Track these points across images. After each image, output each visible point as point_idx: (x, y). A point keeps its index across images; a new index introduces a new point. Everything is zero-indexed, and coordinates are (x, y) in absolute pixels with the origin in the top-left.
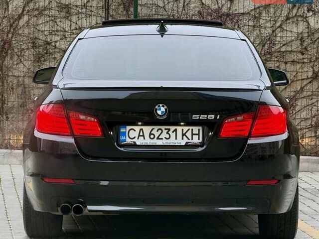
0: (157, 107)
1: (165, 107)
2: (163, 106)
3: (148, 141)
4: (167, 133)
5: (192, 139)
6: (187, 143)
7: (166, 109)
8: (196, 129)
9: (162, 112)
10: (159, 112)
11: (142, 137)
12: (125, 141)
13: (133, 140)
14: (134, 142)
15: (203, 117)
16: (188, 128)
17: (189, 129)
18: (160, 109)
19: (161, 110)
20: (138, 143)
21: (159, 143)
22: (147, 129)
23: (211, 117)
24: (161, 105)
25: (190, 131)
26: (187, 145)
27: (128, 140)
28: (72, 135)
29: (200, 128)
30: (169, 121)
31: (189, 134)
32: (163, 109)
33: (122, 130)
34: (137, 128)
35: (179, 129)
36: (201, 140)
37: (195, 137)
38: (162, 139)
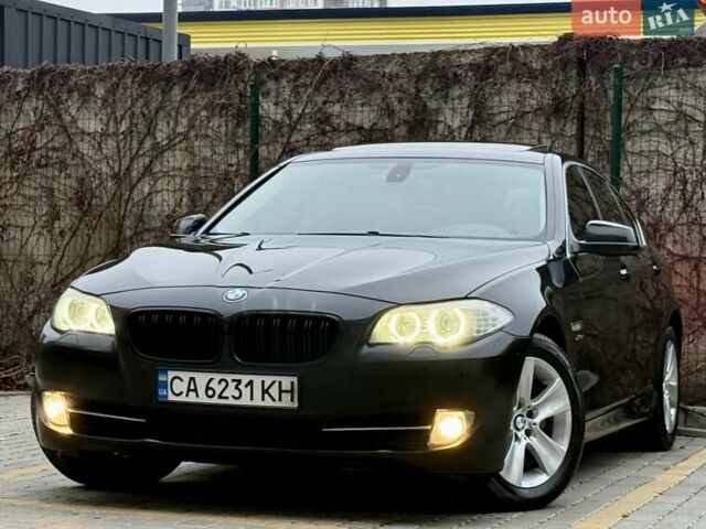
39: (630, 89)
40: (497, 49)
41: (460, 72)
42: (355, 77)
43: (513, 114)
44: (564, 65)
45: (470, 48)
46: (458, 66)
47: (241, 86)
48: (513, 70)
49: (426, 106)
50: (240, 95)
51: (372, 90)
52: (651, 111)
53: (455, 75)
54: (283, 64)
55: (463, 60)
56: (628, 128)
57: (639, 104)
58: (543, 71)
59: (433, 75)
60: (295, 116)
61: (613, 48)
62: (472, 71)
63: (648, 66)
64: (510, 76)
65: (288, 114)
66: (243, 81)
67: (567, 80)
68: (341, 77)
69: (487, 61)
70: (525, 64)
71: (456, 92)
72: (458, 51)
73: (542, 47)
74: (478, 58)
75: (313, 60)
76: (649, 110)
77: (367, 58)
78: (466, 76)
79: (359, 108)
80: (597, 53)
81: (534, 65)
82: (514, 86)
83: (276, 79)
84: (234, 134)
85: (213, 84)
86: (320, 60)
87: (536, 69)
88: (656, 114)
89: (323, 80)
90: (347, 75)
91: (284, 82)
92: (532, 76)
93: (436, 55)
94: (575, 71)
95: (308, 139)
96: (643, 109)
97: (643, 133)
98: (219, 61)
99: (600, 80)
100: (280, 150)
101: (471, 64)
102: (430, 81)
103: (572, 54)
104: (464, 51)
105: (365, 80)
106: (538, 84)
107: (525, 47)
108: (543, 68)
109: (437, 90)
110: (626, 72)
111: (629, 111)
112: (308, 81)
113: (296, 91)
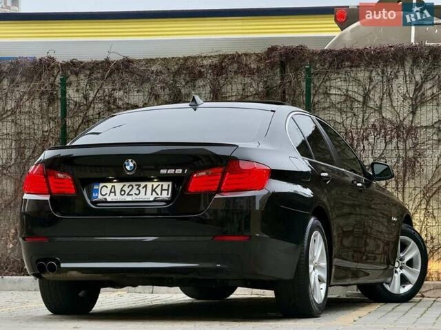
0: (126, 163)
1: (134, 162)
2: (132, 161)
3: (119, 198)
4: (138, 189)
5: (161, 194)
6: (155, 198)
7: (134, 164)
8: (165, 185)
9: (131, 167)
10: (128, 168)
11: (113, 194)
12: (97, 197)
13: (105, 197)
14: (106, 199)
15: (171, 171)
16: (158, 183)
17: (159, 185)
18: (128, 165)
19: (130, 165)
20: (109, 199)
21: (129, 198)
22: (118, 186)
23: (179, 171)
24: (130, 160)
25: (160, 186)
26: (155, 201)
27: (100, 197)
28: (50, 193)
29: (170, 183)
30: (140, 176)
31: (158, 190)
32: (131, 164)
33: (96, 187)
34: (109, 185)
35: (149, 185)
36: (169, 196)
37: (165, 193)
38: (132, 195)
39: (315, 81)
40: (227, 55)
41: (202, 70)
42: (132, 73)
43: (239, 97)
44: (272, 66)
45: (209, 55)
46: (201, 66)
47: (52, 79)
48: (238, 68)
49: (181, 92)
50: (52, 85)
51: (143, 82)
52: (329, 95)
53: (200, 71)
54: (82, 65)
55: (205, 62)
56: (314, 105)
57: (321, 91)
58: (259, 70)
59: (185, 72)
60: (91, 99)
61: (303, 55)
62: (212, 69)
63: (326, 67)
64: (236, 73)
65: (86, 97)
66: (53, 76)
67: (275, 75)
68: (122, 73)
69: (221, 63)
70: (246, 65)
71: (200, 83)
72: (201, 57)
73: (257, 55)
74: (215, 61)
75: (102, 62)
76: (327, 94)
77: (140, 60)
78: (207, 73)
79: (136, 93)
80: (293, 58)
81: (253, 66)
82: (239, 78)
83: (77, 74)
84: (48, 110)
85: (32, 78)
86: (107, 62)
87: (254, 69)
88: (332, 97)
89: (110, 75)
90: (126, 72)
91: (82, 76)
92: (251, 72)
93: (186, 59)
94: (278, 70)
95: (99, 114)
96: (324, 94)
97: (324, 109)
98: (36, 62)
99: (296, 76)
100: (80, 121)
101: (210, 65)
102: (183, 76)
103: (277, 59)
104: (205, 57)
105: (139, 75)
106: (256, 78)
107: (246, 55)
108: (258, 68)
109: (188, 82)
110: (312, 71)
111: (314, 95)
112: (99, 75)
113: (90, 83)
